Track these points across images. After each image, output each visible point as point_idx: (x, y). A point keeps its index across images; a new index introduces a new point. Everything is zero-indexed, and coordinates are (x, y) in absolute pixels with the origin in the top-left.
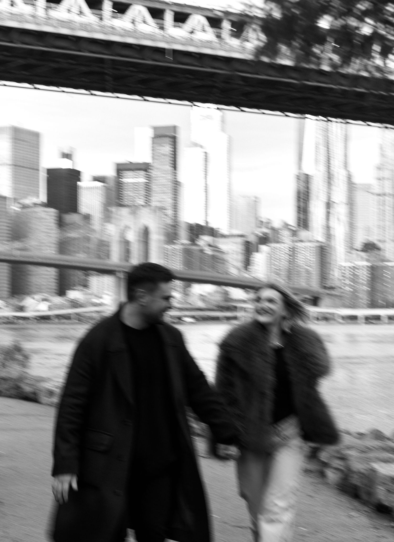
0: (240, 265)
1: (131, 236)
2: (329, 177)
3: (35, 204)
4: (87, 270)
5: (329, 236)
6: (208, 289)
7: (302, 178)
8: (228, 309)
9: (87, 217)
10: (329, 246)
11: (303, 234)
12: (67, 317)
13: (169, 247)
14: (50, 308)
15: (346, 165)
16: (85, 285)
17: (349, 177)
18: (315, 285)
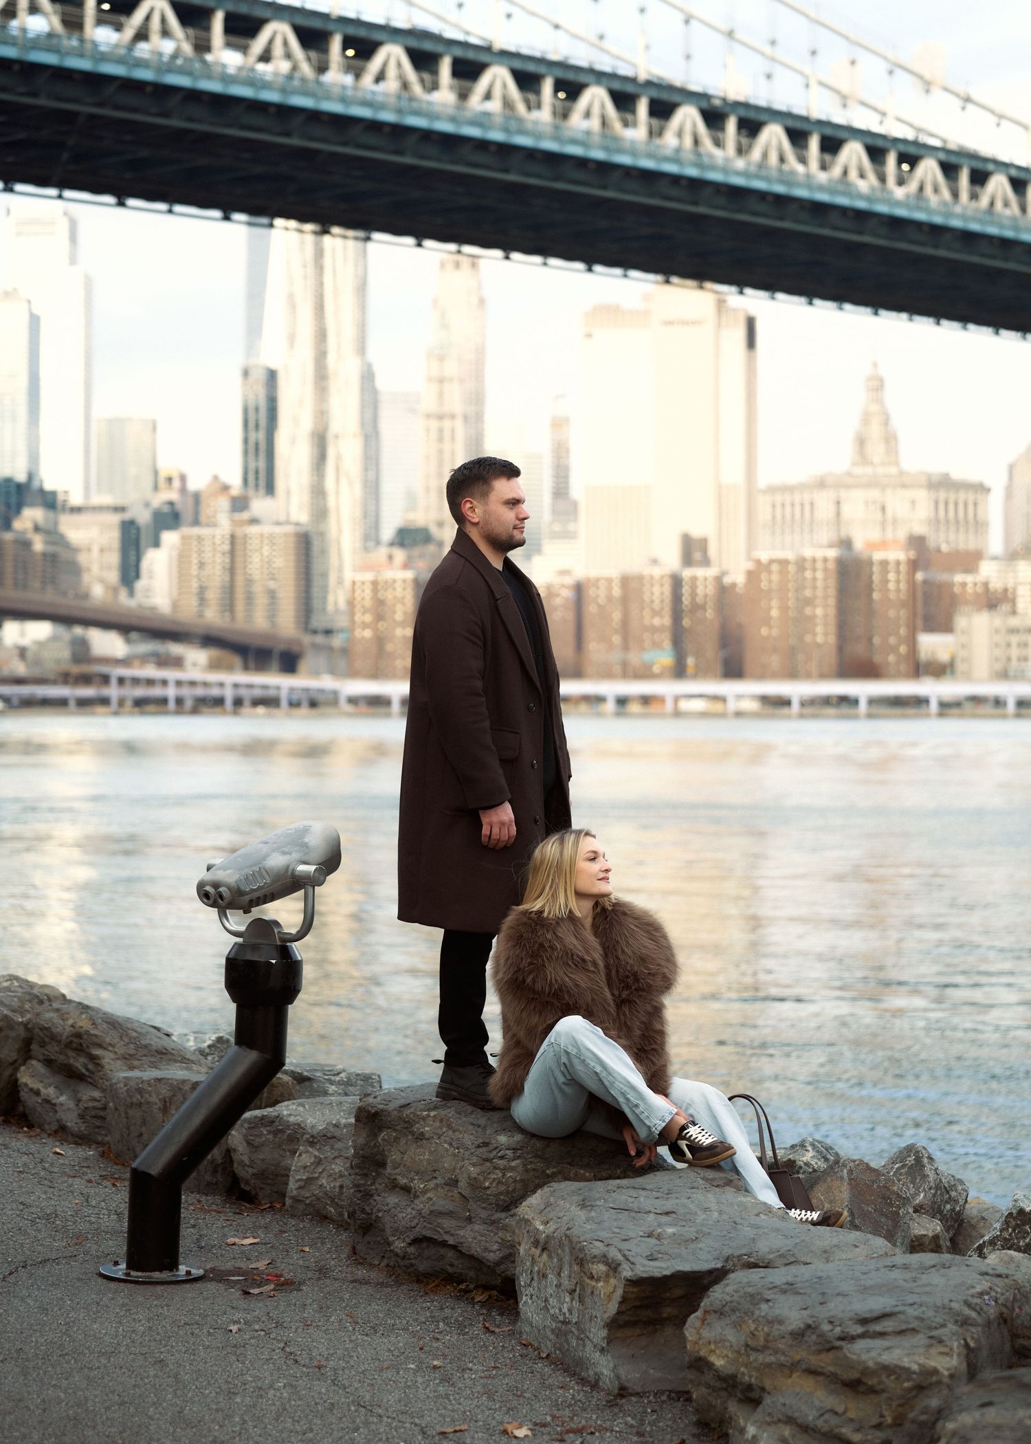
0: (113, 576)
2: (321, 376)
5: (320, 512)
6: (39, 631)
7: (259, 376)
8: (86, 680)
10: (322, 535)
11: (260, 505)
15: (361, 347)
17: (368, 377)
18: (286, 625)
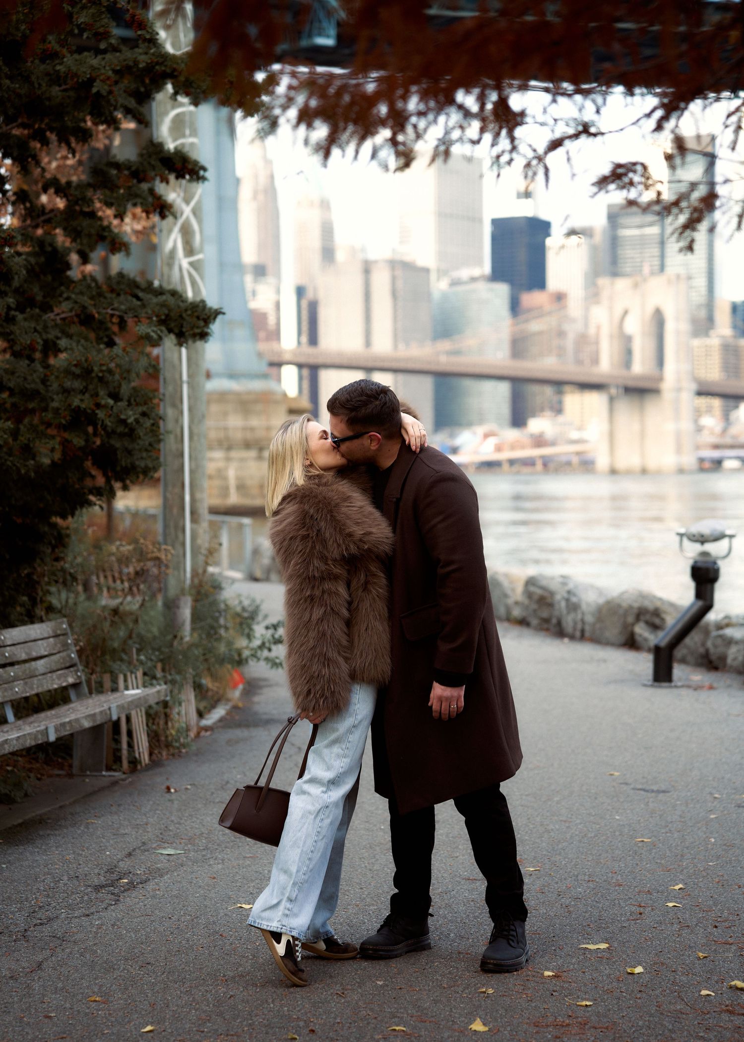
1: (634, 326)
3: (473, 279)
4: (559, 385)
9: (560, 297)
12: (529, 463)
13: (696, 342)
14: (499, 449)
16: (558, 410)
